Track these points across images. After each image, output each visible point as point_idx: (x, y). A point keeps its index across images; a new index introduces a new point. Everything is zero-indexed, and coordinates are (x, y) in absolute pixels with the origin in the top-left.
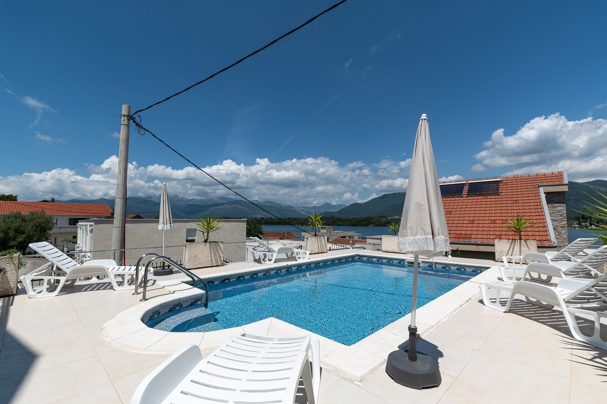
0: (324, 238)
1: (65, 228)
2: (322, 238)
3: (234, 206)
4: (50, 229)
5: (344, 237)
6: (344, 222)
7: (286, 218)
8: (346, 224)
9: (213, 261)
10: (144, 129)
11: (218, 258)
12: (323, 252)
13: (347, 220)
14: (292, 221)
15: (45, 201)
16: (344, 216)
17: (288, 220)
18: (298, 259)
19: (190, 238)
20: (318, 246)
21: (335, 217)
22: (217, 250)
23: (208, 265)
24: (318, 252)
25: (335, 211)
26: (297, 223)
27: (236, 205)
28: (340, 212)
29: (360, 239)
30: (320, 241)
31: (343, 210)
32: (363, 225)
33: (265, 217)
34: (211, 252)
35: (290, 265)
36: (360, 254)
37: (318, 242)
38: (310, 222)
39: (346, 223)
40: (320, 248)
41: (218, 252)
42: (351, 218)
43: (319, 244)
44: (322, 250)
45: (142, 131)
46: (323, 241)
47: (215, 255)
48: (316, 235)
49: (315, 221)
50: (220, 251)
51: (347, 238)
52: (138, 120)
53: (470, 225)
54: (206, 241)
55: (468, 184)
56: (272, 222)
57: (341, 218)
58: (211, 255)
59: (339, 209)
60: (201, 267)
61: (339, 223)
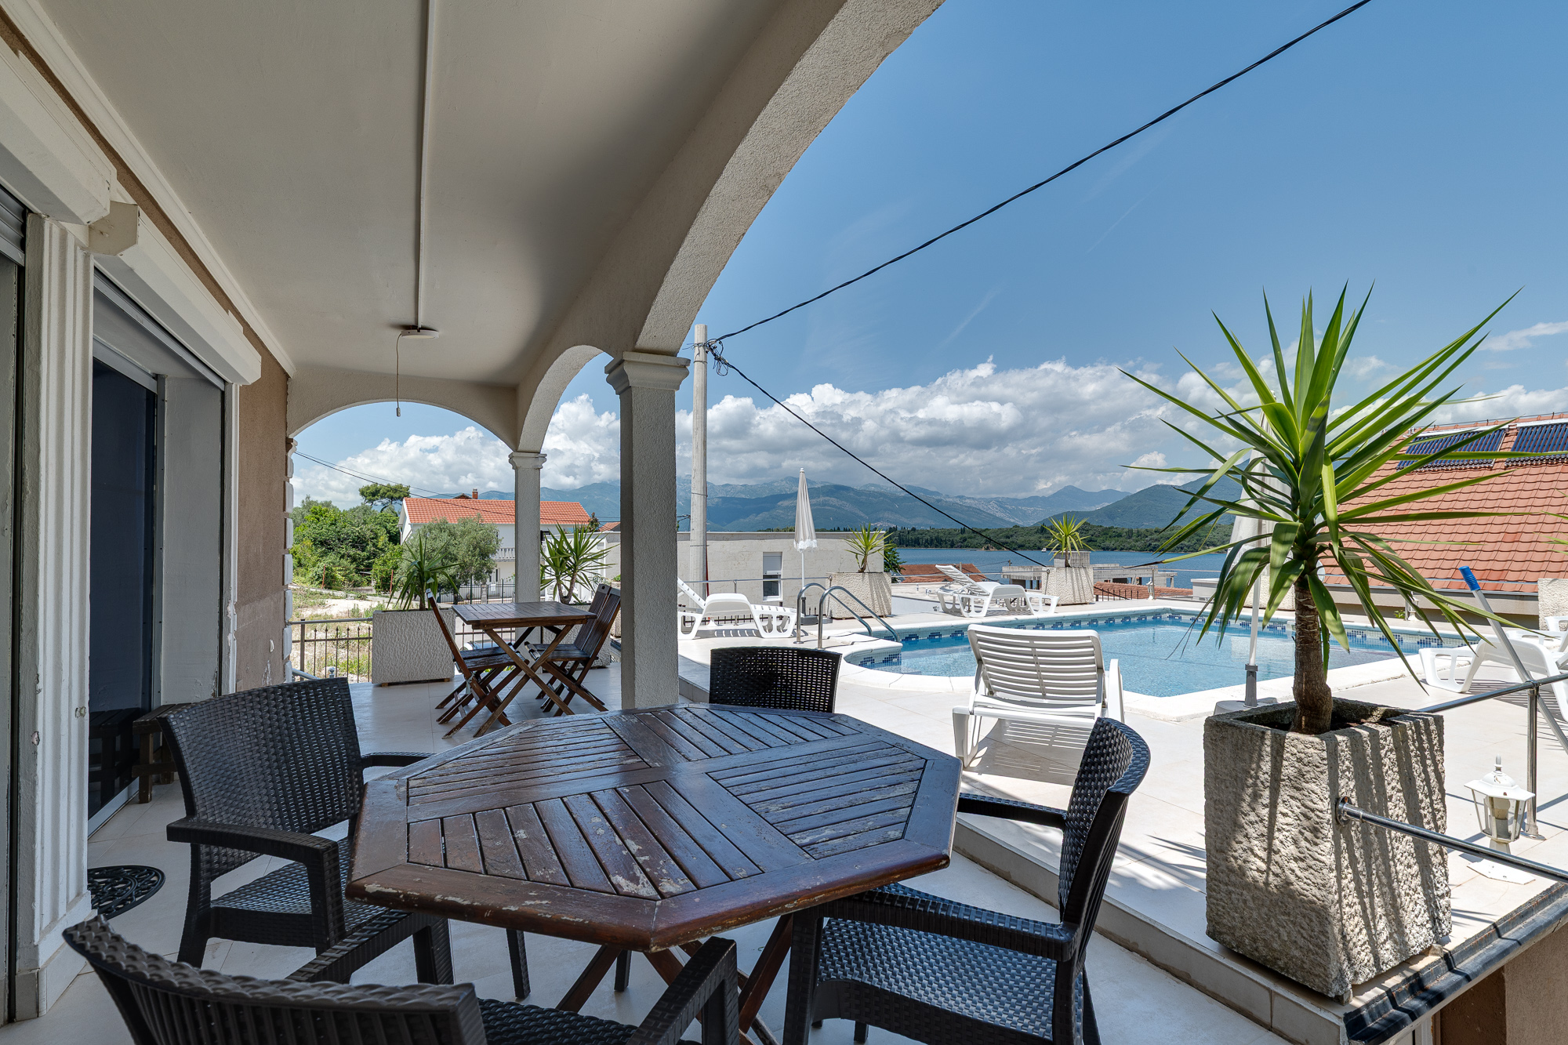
0: (1086, 573)
1: (505, 550)
2: (1082, 571)
3: (822, 499)
4: (494, 552)
5: (1124, 581)
6: (1120, 539)
7: (955, 530)
8: (1129, 546)
9: (876, 606)
10: (728, 364)
11: (883, 602)
12: (1083, 602)
13: (1130, 534)
14: (971, 538)
15: (463, 497)
16: (1122, 524)
17: (961, 535)
18: (1034, 612)
19: (769, 573)
20: (1073, 589)
21: (1094, 526)
22: (882, 587)
24: (1073, 602)
25: (1093, 509)
26: (985, 543)
27: (827, 498)
28: (1109, 512)
29: (1172, 587)
30: (1077, 579)
31: (1117, 505)
32: (1182, 548)
33: (899, 528)
34: (871, 590)
35: (1022, 621)
36: (1172, 608)
37: (1072, 579)
38: (1054, 538)
39: (1129, 543)
40: (1077, 594)
41: (883, 591)
42: (1142, 529)
43: (1076, 587)
44: (1082, 597)
45: (723, 368)
46: (1084, 578)
47: (879, 597)
48: (1067, 565)
49: (1066, 536)
50: (886, 590)
51: (1135, 584)
52: (718, 350)
53: (1506, 547)
54: (862, 571)
55: (1515, 431)
56: (918, 539)
57: (1112, 527)
58: (872, 595)
59: (1107, 504)
61: (1107, 543)
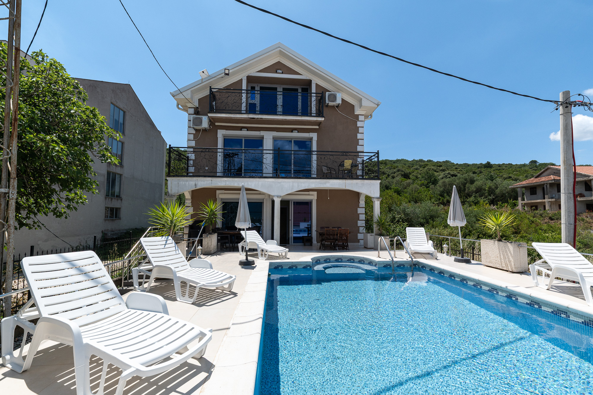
9: (503, 263)
11: (508, 262)
22: (506, 252)
23: (498, 266)
34: (500, 252)
41: (507, 255)
47: (505, 258)
50: (509, 254)
58: (500, 256)
60: (492, 266)
